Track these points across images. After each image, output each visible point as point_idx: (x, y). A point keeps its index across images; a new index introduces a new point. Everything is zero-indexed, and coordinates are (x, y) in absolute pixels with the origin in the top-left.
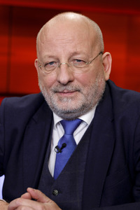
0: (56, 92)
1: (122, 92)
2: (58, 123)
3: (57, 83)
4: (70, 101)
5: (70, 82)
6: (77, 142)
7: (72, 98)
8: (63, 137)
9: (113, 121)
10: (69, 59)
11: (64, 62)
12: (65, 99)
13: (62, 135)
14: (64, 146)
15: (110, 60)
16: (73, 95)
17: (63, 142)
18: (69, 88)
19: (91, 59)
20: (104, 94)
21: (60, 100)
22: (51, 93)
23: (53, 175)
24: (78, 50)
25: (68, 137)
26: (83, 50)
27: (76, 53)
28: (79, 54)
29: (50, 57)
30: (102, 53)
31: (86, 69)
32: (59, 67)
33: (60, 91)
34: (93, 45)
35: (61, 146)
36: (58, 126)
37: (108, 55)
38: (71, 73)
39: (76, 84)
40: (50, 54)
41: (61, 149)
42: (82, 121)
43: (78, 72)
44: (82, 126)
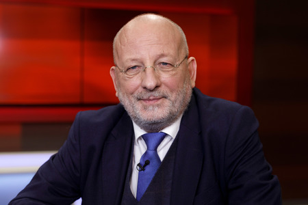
0: (139, 99)
1: (209, 101)
2: (140, 138)
3: (140, 89)
4: (156, 109)
5: (157, 87)
6: (162, 159)
7: (158, 106)
8: (146, 153)
9: (201, 134)
10: (155, 62)
11: (149, 65)
12: (151, 108)
13: (144, 152)
14: (147, 163)
15: (195, 66)
16: (159, 102)
17: (146, 159)
18: (156, 94)
19: (178, 63)
20: (190, 103)
21: (145, 108)
22: (133, 100)
23: (135, 197)
24: (166, 52)
25: (151, 153)
26: (170, 52)
27: (162, 55)
28: (166, 56)
29: (133, 60)
30: (187, 57)
31: (174, 72)
32: (144, 71)
33: (145, 97)
34: (179, 48)
35: (143, 164)
36: (139, 141)
37: (193, 60)
38: (158, 77)
39: (163, 89)
40: (133, 57)
41: (144, 166)
42: (166, 135)
43: (166, 77)
44: (166, 140)
